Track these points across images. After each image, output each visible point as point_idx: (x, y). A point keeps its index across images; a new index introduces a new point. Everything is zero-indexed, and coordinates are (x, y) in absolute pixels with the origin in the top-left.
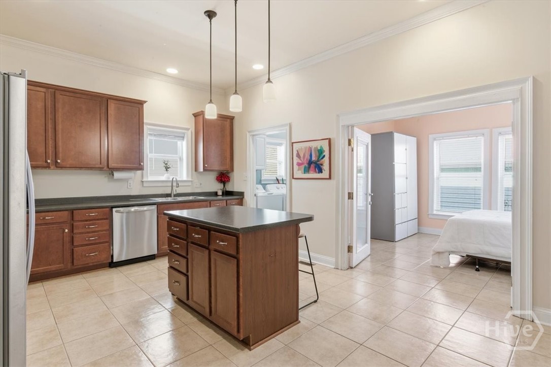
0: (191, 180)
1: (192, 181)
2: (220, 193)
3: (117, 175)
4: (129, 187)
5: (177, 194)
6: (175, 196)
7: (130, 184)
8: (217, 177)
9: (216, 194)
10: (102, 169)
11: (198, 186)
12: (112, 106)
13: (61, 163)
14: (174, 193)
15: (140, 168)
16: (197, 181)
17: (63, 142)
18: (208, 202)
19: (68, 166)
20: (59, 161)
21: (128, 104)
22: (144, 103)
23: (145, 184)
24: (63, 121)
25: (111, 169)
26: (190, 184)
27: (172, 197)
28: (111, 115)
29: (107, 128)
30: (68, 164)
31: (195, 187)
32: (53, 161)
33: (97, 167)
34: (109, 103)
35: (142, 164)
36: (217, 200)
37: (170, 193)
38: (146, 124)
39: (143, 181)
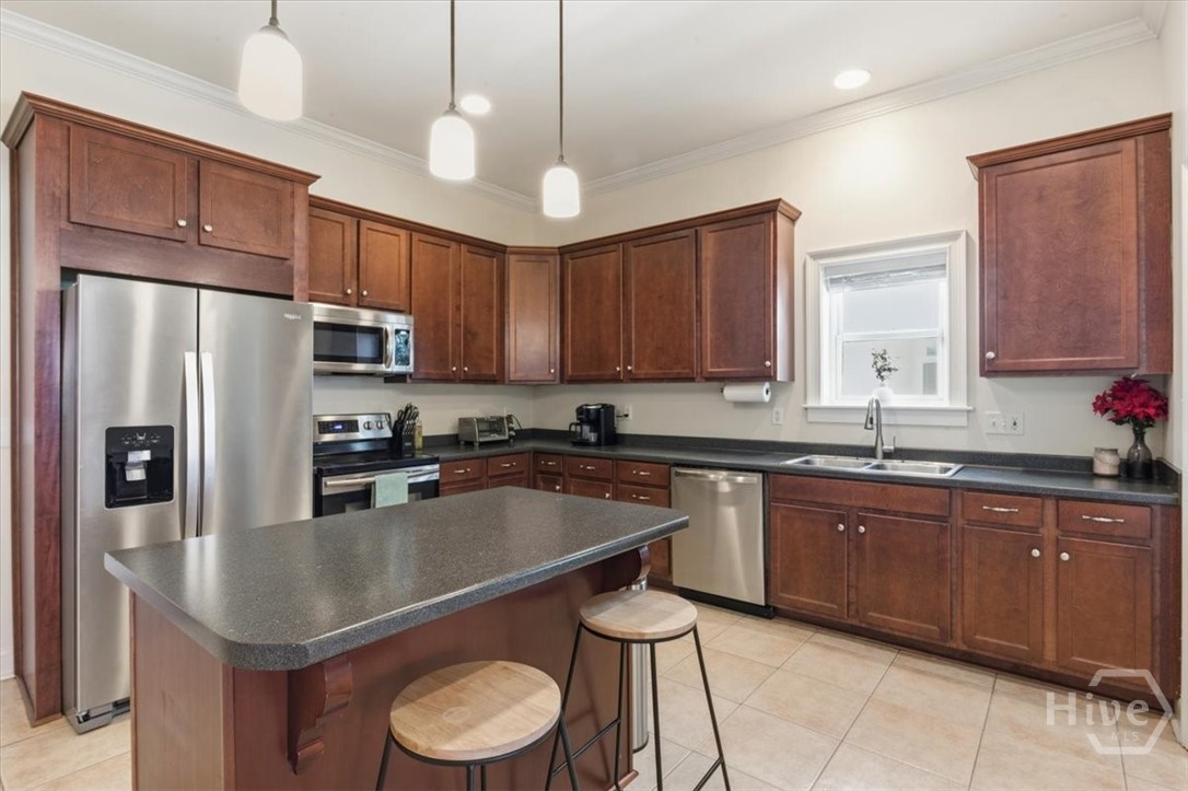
0: (963, 405)
1: (968, 411)
2: (1106, 466)
3: (733, 392)
4: (775, 421)
5: (898, 449)
6: (888, 455)
7: (777, 413)
8: (1100, 398)
9: (1082, 468)
10: (692, 379)
11: (1001, 431)
12: (709, 240)
13: (633, 371)
14: (885, 447)
15: (767, 374)
16: (998, 412)
17: (637, 332)
18: (950, 493)
19: (642, 376)
20: (629, 368)
21: (741, 222)
22: (778, 205)
23: (812, 417)
24: (637, 295)
25: (710, 378)
26: (963, 421)
27: (875, 457)
28: (707, 259)
29: (699, 292)
30: (642, 373)
31: (988, 434)
32: (625, 368)
33: (683, 376)
34: (703, 235)
35: (768, 363)
36: (1048, 496)
37: (873, 444)
38: (816, 256)
39: (806, 409)
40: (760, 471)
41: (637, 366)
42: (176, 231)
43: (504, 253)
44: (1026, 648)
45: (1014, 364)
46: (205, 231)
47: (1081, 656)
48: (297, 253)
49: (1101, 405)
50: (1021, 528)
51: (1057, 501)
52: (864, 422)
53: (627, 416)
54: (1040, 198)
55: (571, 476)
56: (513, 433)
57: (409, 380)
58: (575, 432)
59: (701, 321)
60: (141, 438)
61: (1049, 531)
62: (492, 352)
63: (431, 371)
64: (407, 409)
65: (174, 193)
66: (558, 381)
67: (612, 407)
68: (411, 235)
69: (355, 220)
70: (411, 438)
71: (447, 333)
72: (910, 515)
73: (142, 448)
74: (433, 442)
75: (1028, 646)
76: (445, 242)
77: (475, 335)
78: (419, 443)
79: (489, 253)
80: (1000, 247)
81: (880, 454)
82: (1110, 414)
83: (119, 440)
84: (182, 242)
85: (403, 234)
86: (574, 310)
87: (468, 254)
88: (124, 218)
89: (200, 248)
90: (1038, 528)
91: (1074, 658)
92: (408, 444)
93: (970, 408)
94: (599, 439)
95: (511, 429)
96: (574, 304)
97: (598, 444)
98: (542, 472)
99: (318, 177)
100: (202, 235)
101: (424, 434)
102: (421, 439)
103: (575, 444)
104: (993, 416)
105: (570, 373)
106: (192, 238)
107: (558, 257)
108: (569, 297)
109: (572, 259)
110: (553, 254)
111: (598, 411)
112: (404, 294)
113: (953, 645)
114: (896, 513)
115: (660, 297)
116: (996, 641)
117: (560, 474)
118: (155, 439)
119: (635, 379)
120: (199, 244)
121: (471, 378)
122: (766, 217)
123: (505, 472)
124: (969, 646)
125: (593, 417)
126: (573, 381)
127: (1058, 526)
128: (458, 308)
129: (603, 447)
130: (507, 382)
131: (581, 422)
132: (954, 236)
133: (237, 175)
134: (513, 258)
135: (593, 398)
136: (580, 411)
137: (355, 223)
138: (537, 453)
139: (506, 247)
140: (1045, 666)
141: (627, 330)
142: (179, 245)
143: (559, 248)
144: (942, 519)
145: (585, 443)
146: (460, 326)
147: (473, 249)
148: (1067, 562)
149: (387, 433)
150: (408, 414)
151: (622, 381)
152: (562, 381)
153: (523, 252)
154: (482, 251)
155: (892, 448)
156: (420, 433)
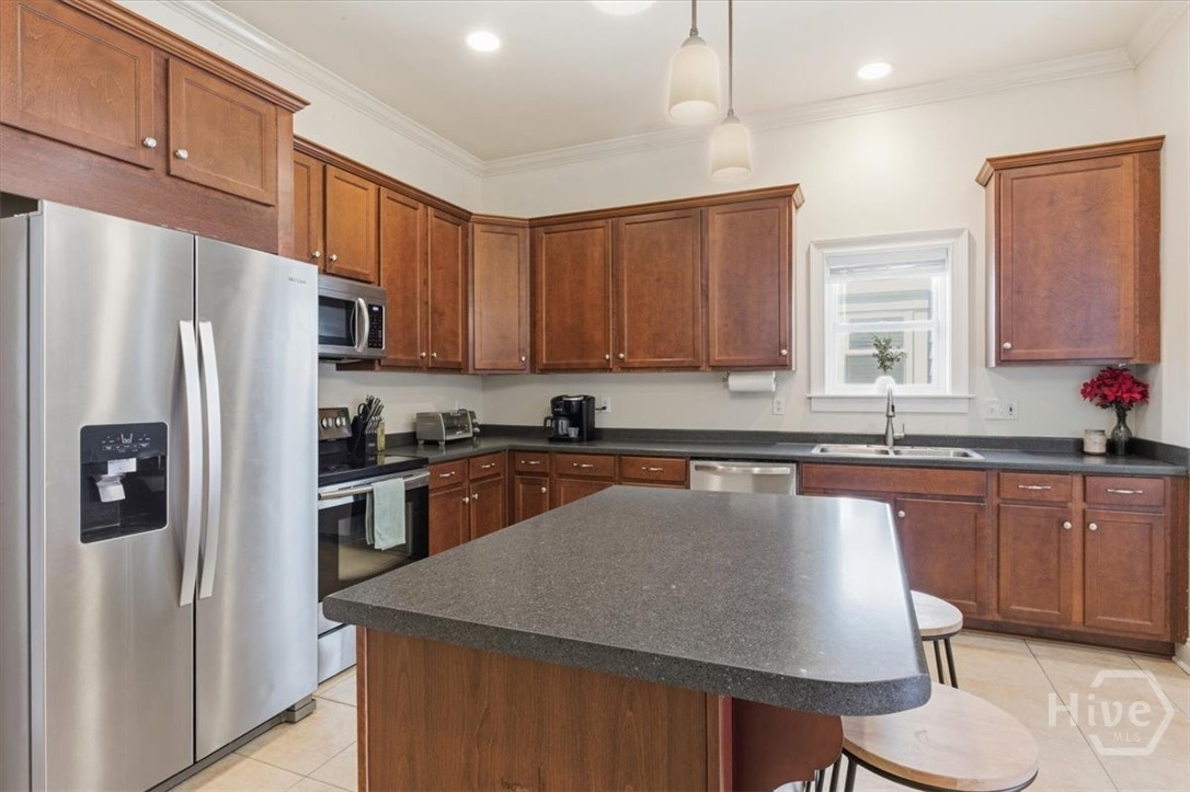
0: (965, 394)
1: (969, 398)
2: (1095, 445)
3: (737, 382)
4: (776, 411)
5: (906, 437)
6: (897, 442)
7: (779, 403)
8: (1085, 385)
9: (1078, 448)
10: (696, 368)
11: (1000, 417)
12: (717, 222)
13: (626, 360)
14: (896, 434)
15: (782, 363)
16: (996, 399)
17: (630, 318)
18: (987, 475)
19: (637, 365)
20: (622, 355)
21: (754, 205)
22: (794, 191)
23: (816, 406)
24: (630, 276)
25: (716, 368)
26: (963, 407)
27: (885, 443)
28: (715, 242)
29: (705, 275)
30: (637, 361)
31: (986, 419)
32: (616, 356)
33: (686, 364)
34: (710, 217)
35: (784, 352)
36: (1076, 472)
37: (884, 432)
38: (820, 245)
39: (810, 398)
40: (793, 462)
41: (631, 354)
42: (142, 152)
43: (468, 221)
44: (1057, 613)
45: (1028, 354)
46: (177, 157)
47: (1104, 614)
48: (281, 198)
49: (1089, 391)
50: (1051, 503)
51: (1084, 477)
52: (885, 410)
53: (604, 408)
54: (1052, 202)
55: (561, 475)
56: (477, 430)
57: (377, 367)
58: (551, 428)
59: (707, 306)
60: (127, 441)
61: (1077, 505)
62: (458, 336)
63: (400, 356)
64: (370, 402)
65: (137, 98)
66: (528, 370)
67: (592, 399)
68: (379, 190)
69: (321, 165)
70: (374, 438)
71: (415, 313)
72: (946, 497)
73: (127, 456)
74: (395, 442)
75: (1059, 610)
76: (413, 202)
77: (442, 314)
78: (381, 443)
79: (456, 220)
80: (1015, 246)
81: (890, 441)
82: (1097, 400)
83: (97, 445)
84: (147, 169)
85: (372, 187)
86: (549, 291)
87: (435, 219)
88: (74, 126)
89: (168, 180)
90: (1066, 502)
91: (1099, 617)
92: (371, 445)
93: (971, 396)
94: (580, 433)
95: (475, 425)
96: (549, 284)
97: (580, 439)
98: (520, 473)
99: (306, 104)
100: (173, 162)
101: (386, 433)
102: (384, 439)
103: (552, 440)
104: (992, 403)
105: (544, 361)
106: (159, 164)
107: (528, 230)
108: (543, 276)
109: (546, 233)
110: (523, 227)
111: (580, 403)
112: (372, 263)
113: (989, 617)
114: (934, 496)
115: (659, 280)
116: (1029, 609)
117: (546, 475)
118: (144, 441)
119: (627, 368)
120: (168, 173)
121: (438, 365)
122: (781, 202)
123: (487, 474)
124: (1003, 617)
125: (575, 409)
126: (546, 370)
127: (1084, 500)
128: (426, 282)
129: (585, 443)
130: (471, 371)
131: (556, 416)
132: (957, 233)
133: (215, 85)
134: (478, 228)
135: (573, 388)
136: (556, 402)
137: (321, 168)
138: (513, 451)
139: (471, 214)
140: (1072, 628)
141: (618, 315)
142: (142, 172)
143: (530, 220)
144: (980, 499)
145: (566, 439)
146: (427, 303)
147: (441, 214)
148: (1094, 531)
149: (346, 433)
150: (370, 409)
151: (611, 370)
152: (533, 370)
153: (490, 223)
154: (449, 217)
155: (902, 435)
156: (382, 431)
